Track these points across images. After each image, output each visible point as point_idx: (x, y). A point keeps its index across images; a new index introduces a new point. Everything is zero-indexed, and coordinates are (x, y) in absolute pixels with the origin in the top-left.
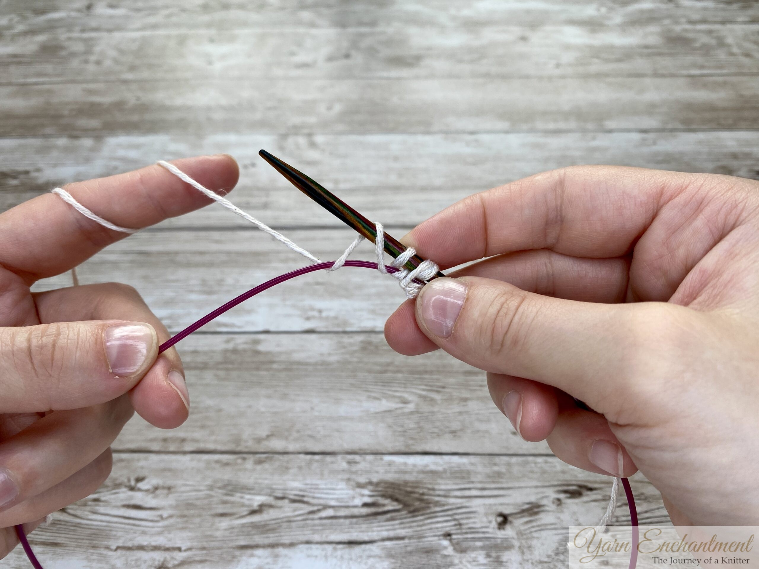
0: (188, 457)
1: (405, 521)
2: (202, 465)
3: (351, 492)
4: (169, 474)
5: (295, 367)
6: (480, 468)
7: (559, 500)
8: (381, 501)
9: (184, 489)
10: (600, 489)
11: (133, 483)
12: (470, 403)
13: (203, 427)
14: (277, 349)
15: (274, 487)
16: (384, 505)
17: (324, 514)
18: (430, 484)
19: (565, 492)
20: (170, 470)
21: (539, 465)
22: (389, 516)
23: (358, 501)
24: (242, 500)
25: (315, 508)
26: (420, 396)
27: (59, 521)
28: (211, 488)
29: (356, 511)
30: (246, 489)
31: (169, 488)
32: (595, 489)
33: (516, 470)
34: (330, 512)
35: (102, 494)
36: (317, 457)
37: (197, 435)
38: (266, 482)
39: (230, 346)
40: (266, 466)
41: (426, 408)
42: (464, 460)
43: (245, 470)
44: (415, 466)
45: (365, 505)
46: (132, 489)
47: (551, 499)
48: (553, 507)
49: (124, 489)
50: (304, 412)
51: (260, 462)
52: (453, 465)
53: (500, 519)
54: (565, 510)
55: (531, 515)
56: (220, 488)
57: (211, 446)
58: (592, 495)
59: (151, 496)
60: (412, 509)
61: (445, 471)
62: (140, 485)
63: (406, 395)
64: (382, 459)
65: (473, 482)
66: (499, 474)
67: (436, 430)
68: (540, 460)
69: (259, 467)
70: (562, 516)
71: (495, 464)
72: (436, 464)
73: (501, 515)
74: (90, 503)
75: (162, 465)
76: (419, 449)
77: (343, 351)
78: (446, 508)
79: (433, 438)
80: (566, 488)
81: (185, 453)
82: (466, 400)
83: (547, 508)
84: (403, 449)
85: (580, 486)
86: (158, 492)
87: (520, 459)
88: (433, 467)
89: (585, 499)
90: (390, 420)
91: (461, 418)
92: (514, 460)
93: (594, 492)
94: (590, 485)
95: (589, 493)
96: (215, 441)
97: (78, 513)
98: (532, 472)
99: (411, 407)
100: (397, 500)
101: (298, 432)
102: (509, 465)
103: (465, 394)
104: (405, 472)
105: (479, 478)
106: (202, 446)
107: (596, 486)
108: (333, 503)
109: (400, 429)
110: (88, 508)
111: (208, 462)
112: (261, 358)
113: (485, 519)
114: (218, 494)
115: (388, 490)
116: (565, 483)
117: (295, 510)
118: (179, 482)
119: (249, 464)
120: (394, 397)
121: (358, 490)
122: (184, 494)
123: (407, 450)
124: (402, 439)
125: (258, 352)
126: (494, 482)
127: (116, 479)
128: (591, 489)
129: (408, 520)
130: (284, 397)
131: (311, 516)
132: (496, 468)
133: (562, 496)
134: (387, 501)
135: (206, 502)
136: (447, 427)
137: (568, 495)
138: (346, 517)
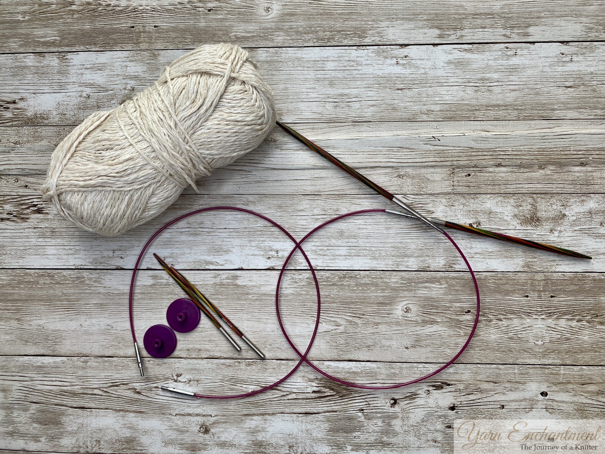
0: (205, 361)
1: (337, 401)
2: (214, 366)
3: (306, 384)
4: (195, 372)
5: (263, 298)
6: (383, 371)
7: (428, 391)
8: (323, 390)
9: (206, 381)
10: (455, 384)
11: (175, 378)
12: (380, 326)
13: (210, 341)
14: (250, 284)
15: (260, 380)
16: (325, 392)
17: (290, 397)
18: (352, 380)
19: (433, 386)
20: (195, 369)
21: (419, 369)
22: (328, 398)
23: (310, 390)
24: (242, 388)
25: (285, 394)
26: (348, 321)
27: (139, 399)
28: (222, 381)
29: (309, 396)
30: (243, 382)
31: (197, 381)
32: (452, 385)
33: (405, 372)
34: (294, 396)
35: (159, 384)
36: (283, 362)
37: (208, 346)
38: (254, 377)
39: (218, 280)
40: (254, 367)
41: (351, 330)
42: (374, 365)
43: (241, 369)
44: (343, 368)
45: (314, 392)
46: (176, 381)
47: (424, 390)
48: (424, 395)
49: (172, 381)
50: (272, 331)
51: (249, 365)
52: (367, 368)
53: (392, 402)
54: (431, 397)
55: (411, 399)
56: (227, 381)
57: (218, 354)
58: (449, 388)
59: (188, 385)
60: (341, 395)
61: (362, 372)
62: (179, 379)
63: (338, 320)
64: (323, 364)
65: (378, 379)
66: (395, 374)
67: (357, 345)
68: (421, 365)
69: (249, 368)
70: (428, 400)
71: (393, 368)
72: (357, 367)
73: (393, 399)
74: (153, 389)
75: (190, 366)
76: (346, 358)
77: (295, 285)
78: (361, 395)
79: (355, 350)
80: (434, 384)
81: (202, 358)
82: (378, 324)
83: (421, 396)
84: (336, 357)
85: (443, 383)
86: (191, 383)
87: (408, 365)
88: (354, 370)
89: (444, 390)
90: (328, 338)
91: (373, 337)
92: (405, 365)
93: (451, 386)
94: (449, 382)
95: (447, 387)
96: (220, 351)
97: (148, 395)
98: (414, 373)
99: (342, 328)
100: (332, 389)
101: (271, 345)
102: (401, 368)
103: (378, 320)
104: (338, 373)
105: (382, 376)
106: (212, 354)
107: (452, 383)
108: (295, 391)
109: (335, 344)
110: (153, 392)
111: (218, 365)
112: (240, 291)
113: (383, 402)
114: (227, 384)
115: (328, 383)
116: (434, 380)
117: (273, 395)
118: (203, 377)
119: (243, 366)
120: (331, 321)
121: (310, 383)
122: (207, 385)
123: (339, 359)
124: (335, 351)
125: (237, 286)
126: (391, 380)
127: (165, 375)
128: (449, 385)
129: (339, 401)
130: (259, 320)
131: (282, 398)
132: (393, 371)
133: (431, 388)
134: (326, 390)
135: (220, 389)
136: (365, 343)
137: (435, 388)
138: (303, 399)
